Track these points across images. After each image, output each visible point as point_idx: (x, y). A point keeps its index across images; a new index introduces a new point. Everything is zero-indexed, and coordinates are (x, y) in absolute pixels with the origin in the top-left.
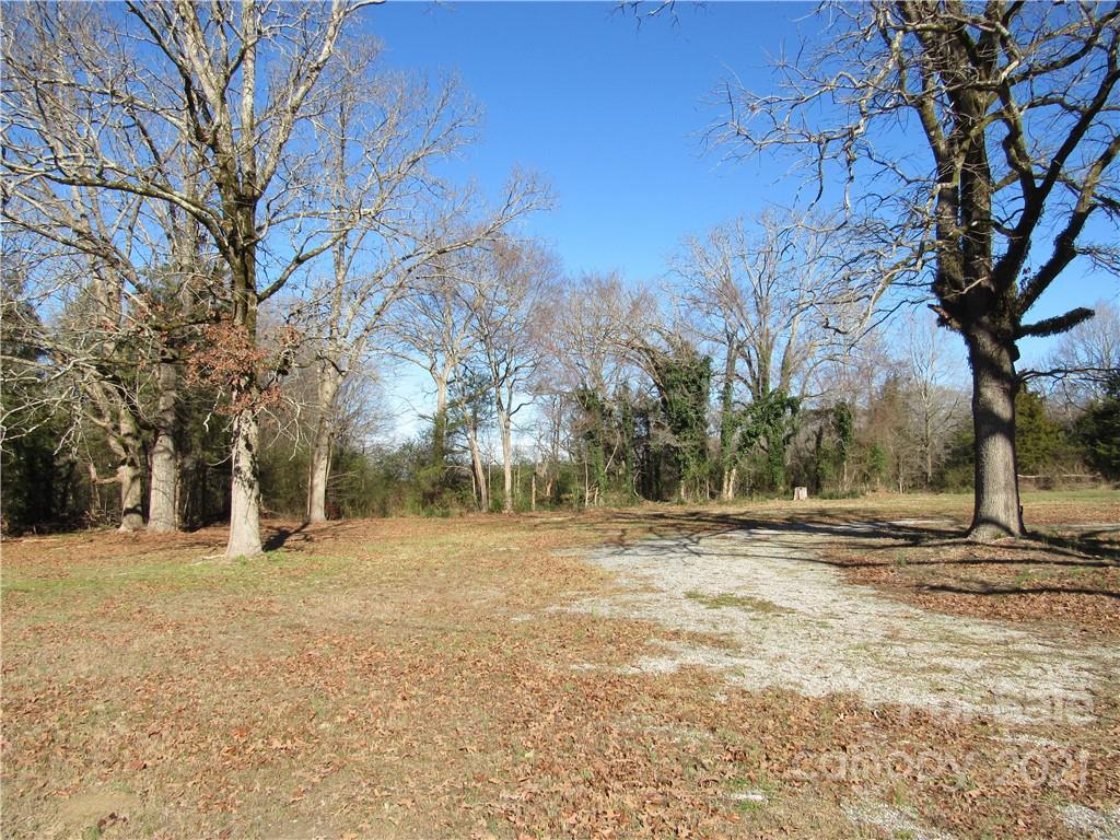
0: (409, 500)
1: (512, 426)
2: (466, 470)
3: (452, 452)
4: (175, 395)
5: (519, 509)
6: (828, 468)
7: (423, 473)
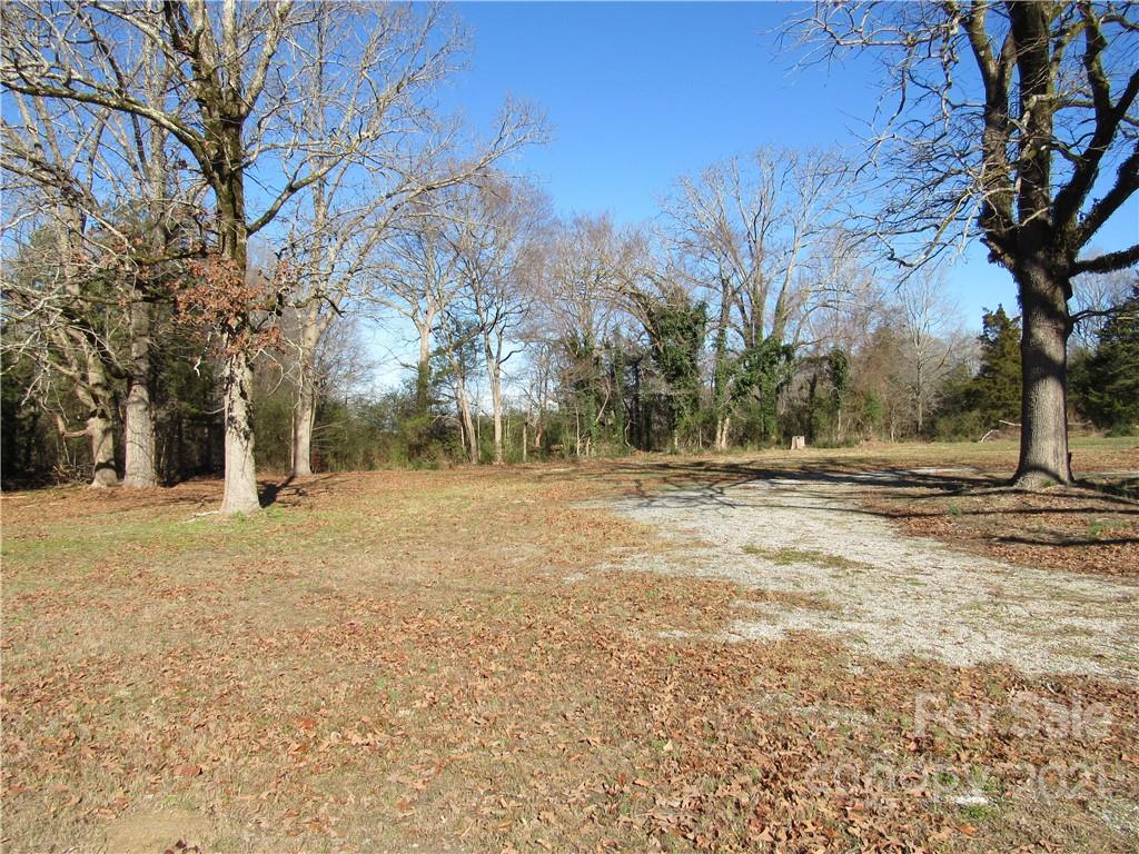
0: (394, 451)
1: (502, 375)
2: (452, 420)
3: (439, 403)
4: (148, 341)
5: (511, 461)
6: (822, 417)
7: (409, 424)
